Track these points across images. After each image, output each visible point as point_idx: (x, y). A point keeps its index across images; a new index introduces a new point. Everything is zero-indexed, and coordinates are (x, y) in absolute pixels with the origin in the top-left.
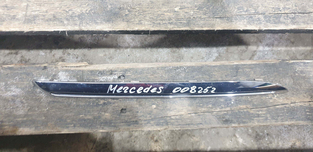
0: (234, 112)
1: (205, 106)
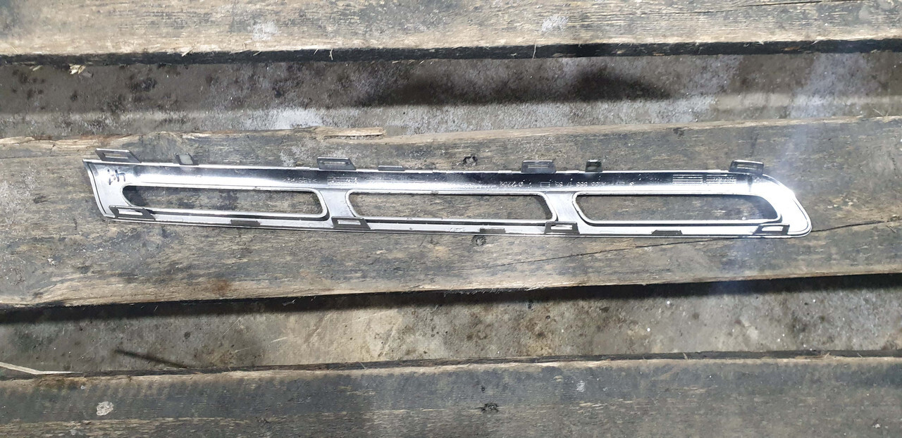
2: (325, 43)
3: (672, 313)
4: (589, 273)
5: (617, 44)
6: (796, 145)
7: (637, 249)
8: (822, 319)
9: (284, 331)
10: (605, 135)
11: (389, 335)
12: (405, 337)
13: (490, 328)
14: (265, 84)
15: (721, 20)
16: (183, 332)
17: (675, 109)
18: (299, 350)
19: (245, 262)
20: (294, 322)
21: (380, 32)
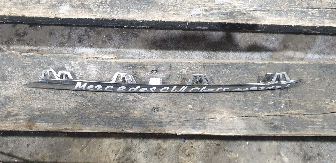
0: (284, 118)
1: (250, 110)
2: (92, 16)
3: (249, 148)
4: (207, 128)
5: (226, 23)
6: (308, 73)
7: (231, 118)
8: (318, 154)
9: (72, 146)
10: (218, 64)
11: (118, 151)
12: (126, 152)
13: (165, 150)
14: (75, 36)
15: (274, 14)
16: (26, 144)
17: (253, 57)
18: (78, 155)
19: (43, 114)
20: (76, 142)
21: (117, 12)
